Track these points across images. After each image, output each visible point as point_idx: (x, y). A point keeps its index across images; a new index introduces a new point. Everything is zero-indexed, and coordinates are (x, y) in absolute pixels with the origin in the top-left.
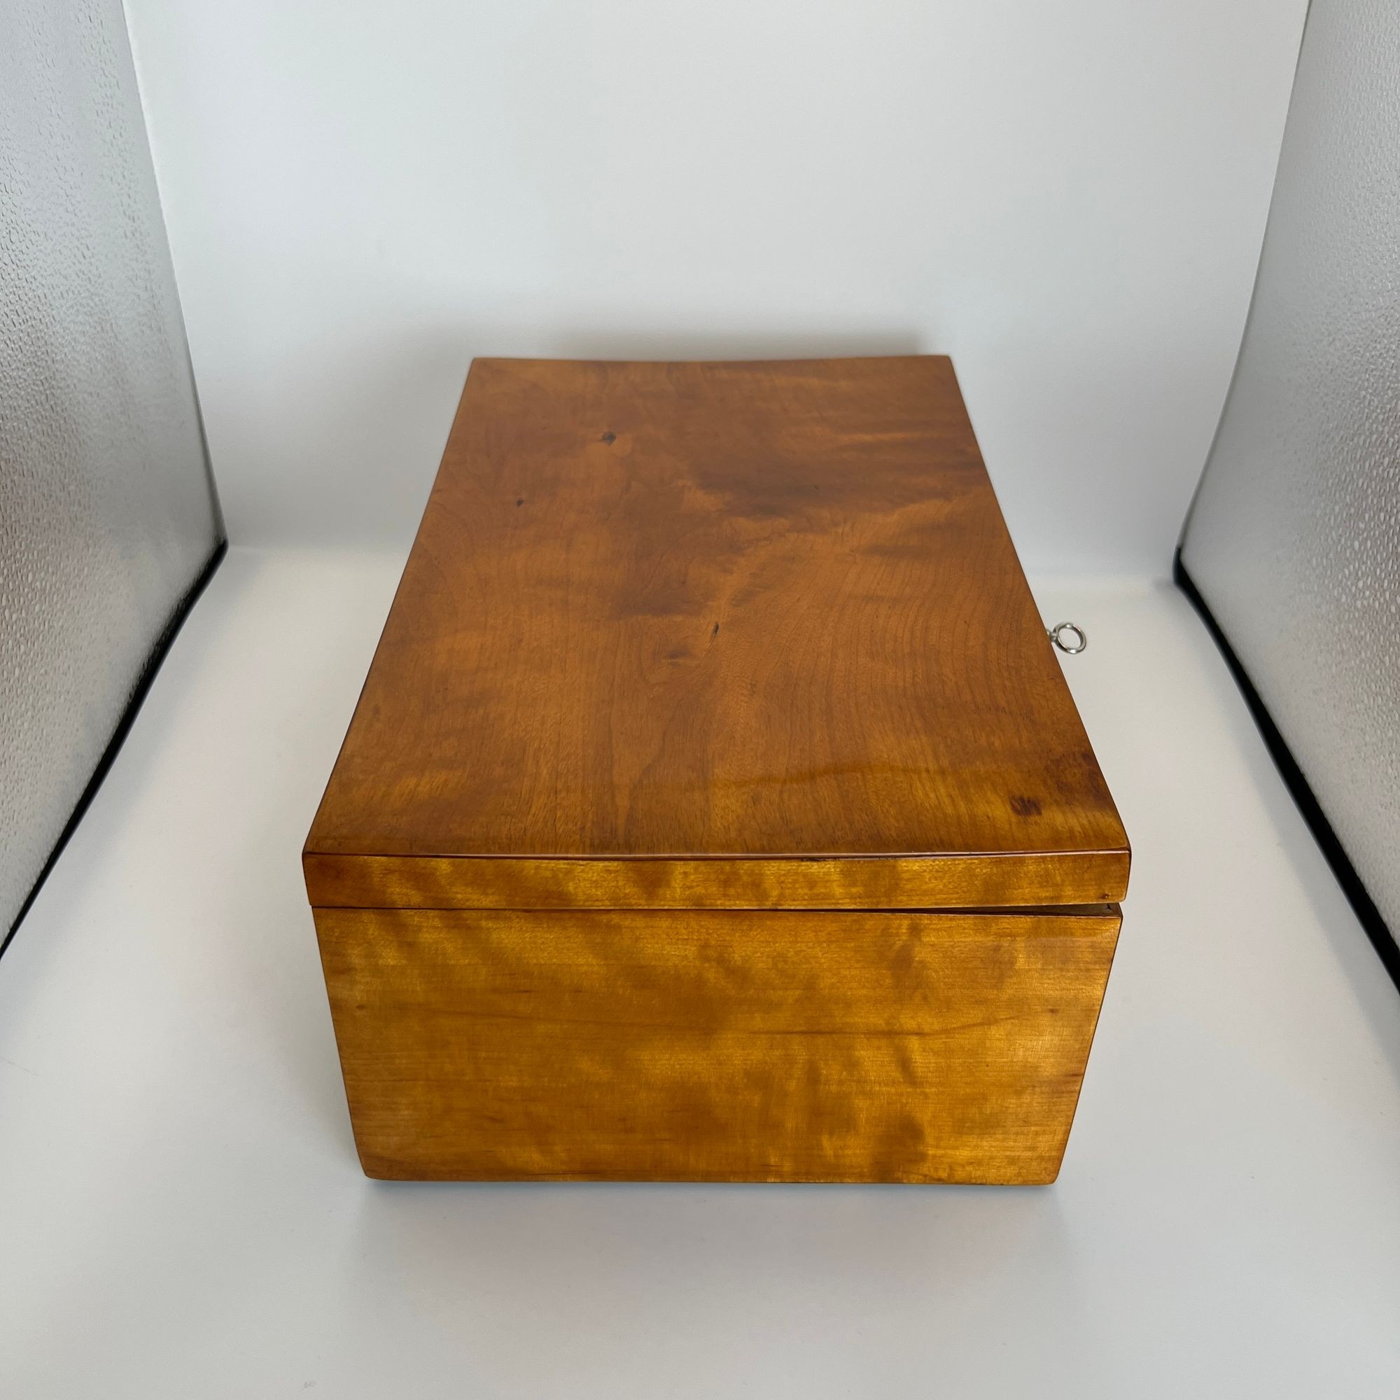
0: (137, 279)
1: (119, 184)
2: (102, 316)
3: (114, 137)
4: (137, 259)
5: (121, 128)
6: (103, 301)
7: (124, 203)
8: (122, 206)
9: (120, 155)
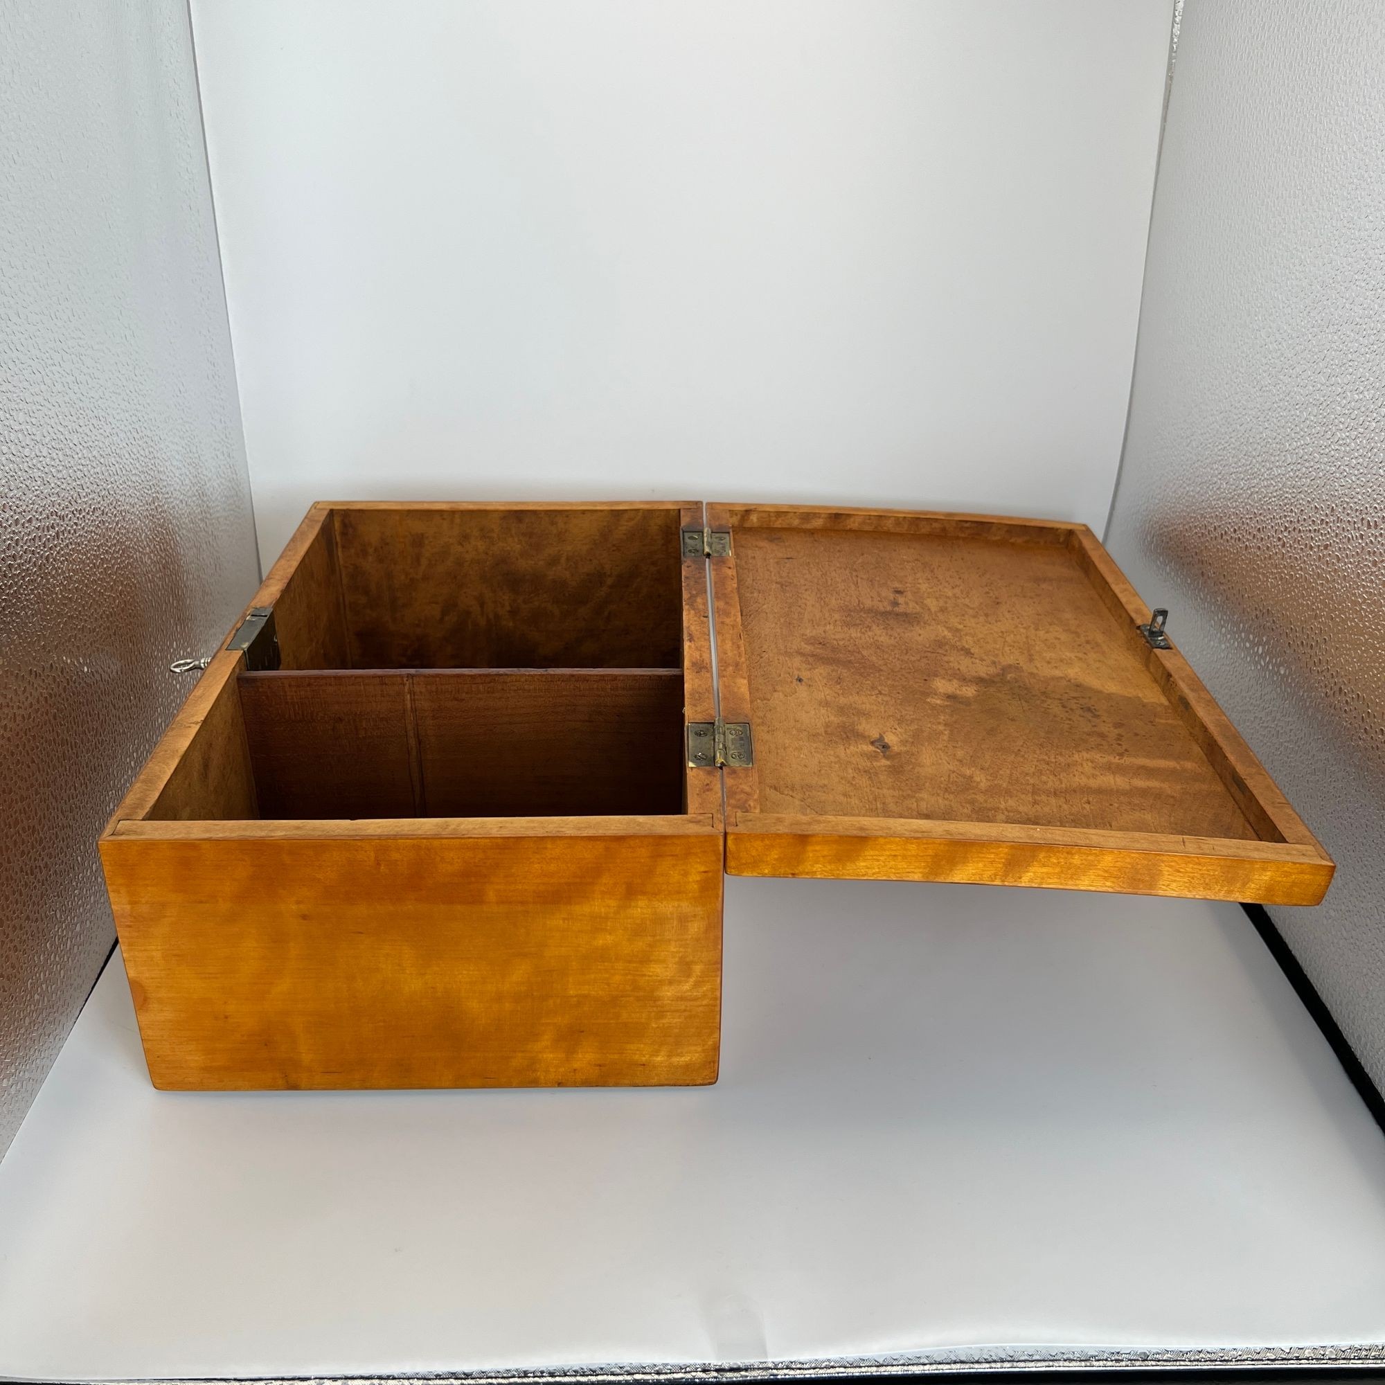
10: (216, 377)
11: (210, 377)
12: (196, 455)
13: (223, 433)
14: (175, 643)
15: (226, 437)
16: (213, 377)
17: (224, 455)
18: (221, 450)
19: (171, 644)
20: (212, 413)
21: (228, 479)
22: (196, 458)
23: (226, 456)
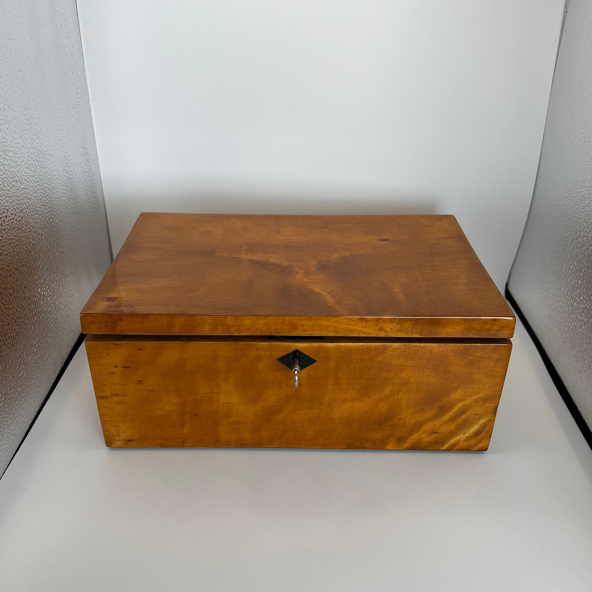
0: (86, 172)
1: (80, 135)
2: (72, 187)
3: (80, 117)
4: (86, 164)
5: (83, 114)
6: (72, 181)
7: (82, 143)
8: (81, 143)
9: (81, 124)
10: (87, 155)
11: (83, 155)
12: (75, 194)
13: (90, 181)
14: (61, 287)
15: (92, 184)
16: (85, 155)
17: (91, 192)
18: (89, 190)
19: (59, 288)
20: (85, 172)
21: (93, 203)
22: (75, 195)
23: (92, 193)
